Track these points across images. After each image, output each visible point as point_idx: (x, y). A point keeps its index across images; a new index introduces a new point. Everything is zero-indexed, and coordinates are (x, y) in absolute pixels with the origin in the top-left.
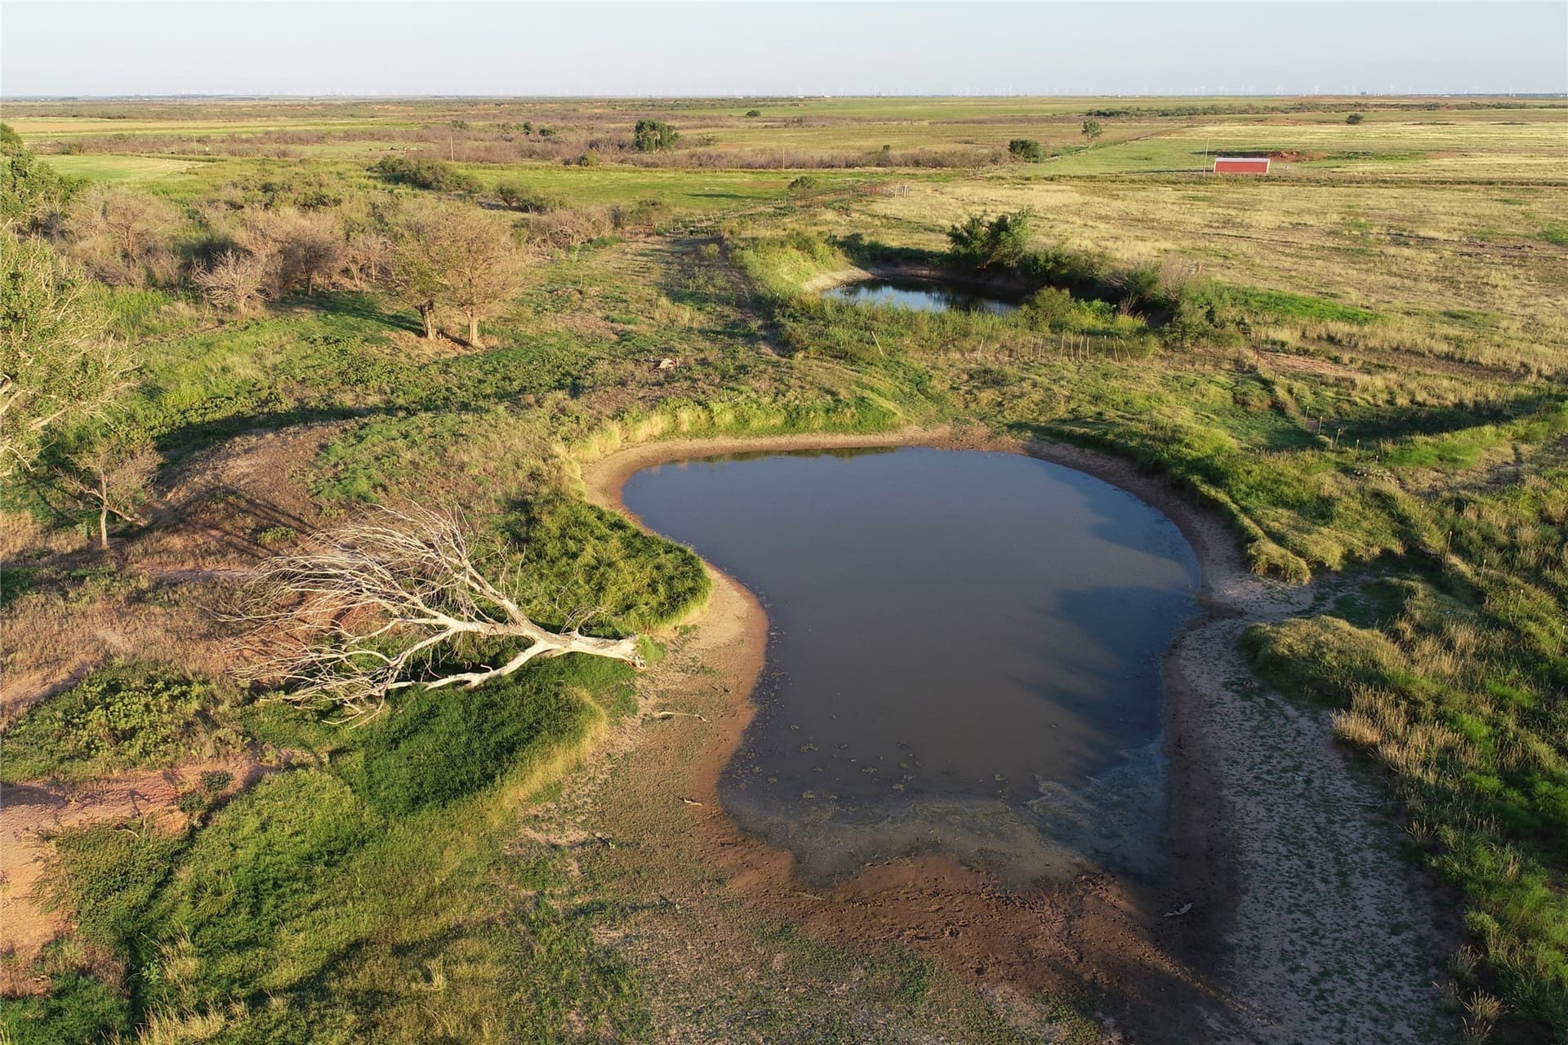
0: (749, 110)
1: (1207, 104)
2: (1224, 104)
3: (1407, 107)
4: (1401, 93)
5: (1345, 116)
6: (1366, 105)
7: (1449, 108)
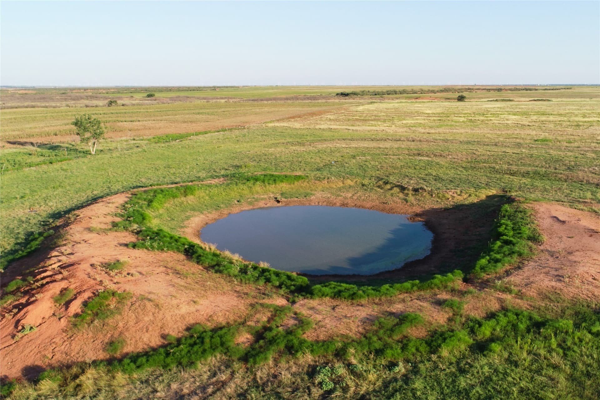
0: (148, 93)
1: (401, 89)
2: (409, 89)
3: (489, 90)
4: (488, 84)
5: (457, 95)
6: (472, 89)
7: (506, 90)
